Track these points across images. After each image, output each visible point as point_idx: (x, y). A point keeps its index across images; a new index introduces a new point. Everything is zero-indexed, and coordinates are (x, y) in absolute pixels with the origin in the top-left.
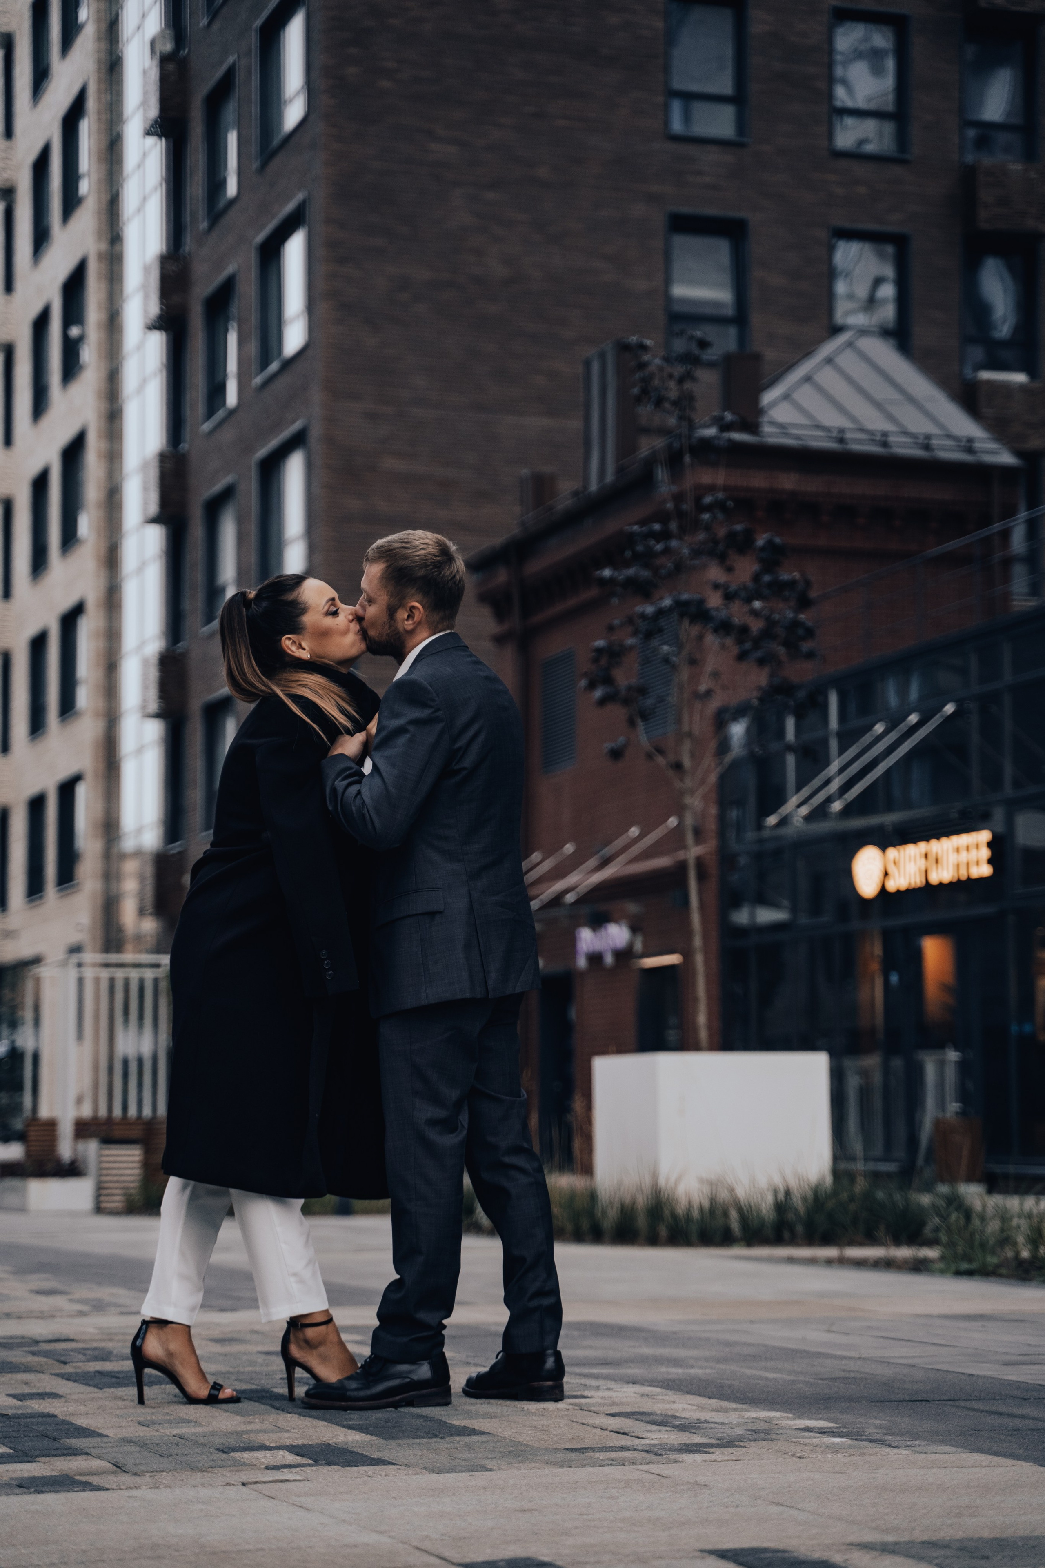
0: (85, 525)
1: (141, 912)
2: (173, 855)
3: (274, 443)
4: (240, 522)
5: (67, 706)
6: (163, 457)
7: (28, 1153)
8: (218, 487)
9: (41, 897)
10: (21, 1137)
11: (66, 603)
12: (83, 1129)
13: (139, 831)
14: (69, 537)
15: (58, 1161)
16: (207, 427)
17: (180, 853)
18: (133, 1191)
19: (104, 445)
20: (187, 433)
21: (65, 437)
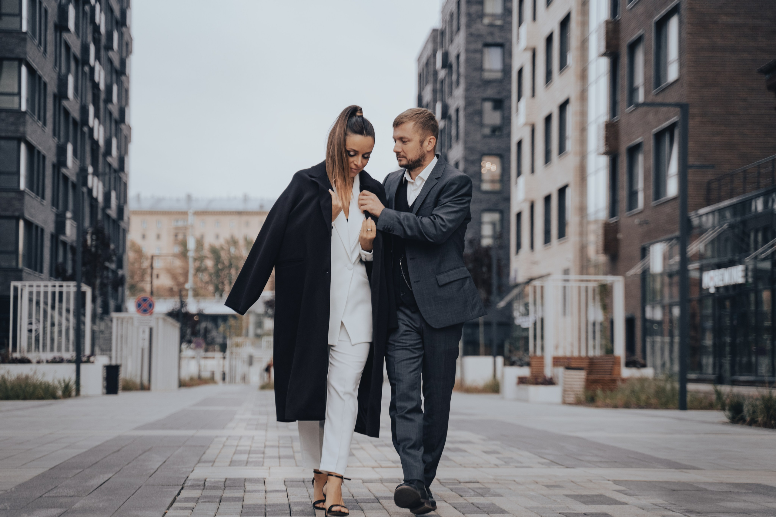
0: (571, 58)
1: (597, 252)
2: (613, 223)
3: (663, 12)
4: (646, 53)
5: (562, 149)
6: (607, 23)
7: (532, 373)
8: (635, 37)
9: (550, 245)
10: (528, 364)
11: (561, 100)
12: (557, 361)
13: (597, 212)
14: (563, 64)
15: (544, 377)
16: (629, 6)
17: (616, 222)
18: (579, 393)
19: (580, 18)
20: (620, 10)
21: (561, 16)
